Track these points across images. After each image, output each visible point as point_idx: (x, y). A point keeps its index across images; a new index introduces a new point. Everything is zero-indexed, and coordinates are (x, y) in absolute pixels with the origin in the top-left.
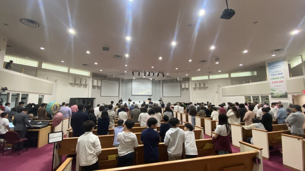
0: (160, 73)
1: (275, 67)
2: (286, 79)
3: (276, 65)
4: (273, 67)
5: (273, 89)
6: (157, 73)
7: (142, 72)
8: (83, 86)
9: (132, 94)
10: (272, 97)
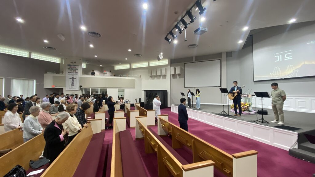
8: (162, 77)
9: (254, 80)
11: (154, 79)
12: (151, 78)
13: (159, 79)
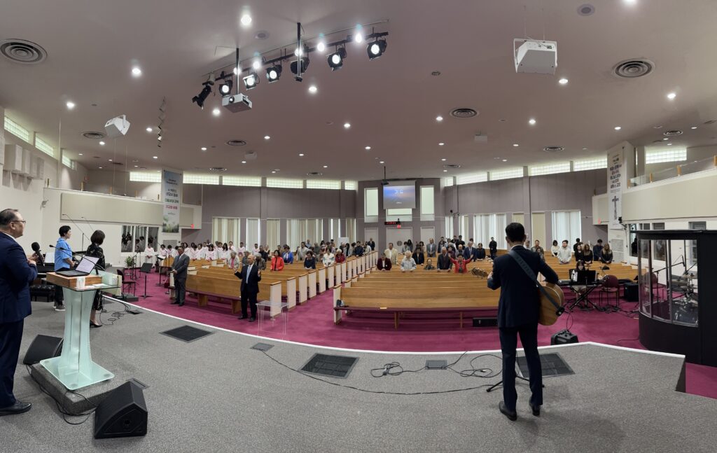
2: (180, 205)
4: (169, 180)
5: (166, 218)
10: (164, 231)
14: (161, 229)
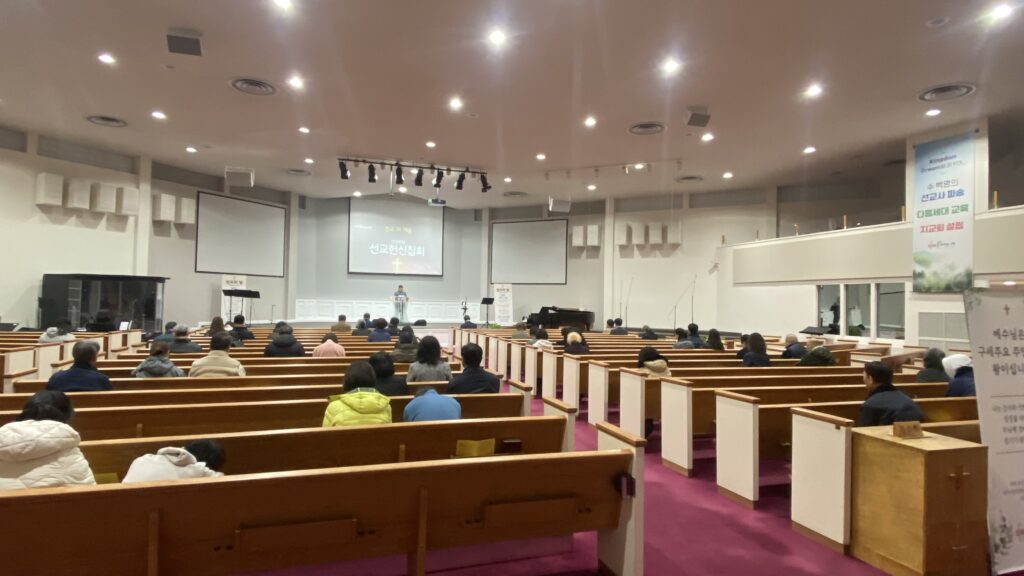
0: (468, 176)
1: (938, 164)
2: (974, 215)
3: (943, 156)
4: (931, 162)
5: (921, 257)
6: (455, 175)
7: (387, 167)
8: (108, 220)
9: (351, 270)
10: (917, 289)
11: (61, 223)
12: (39, 215)
13: (94, 226)
14: (909, 286)
